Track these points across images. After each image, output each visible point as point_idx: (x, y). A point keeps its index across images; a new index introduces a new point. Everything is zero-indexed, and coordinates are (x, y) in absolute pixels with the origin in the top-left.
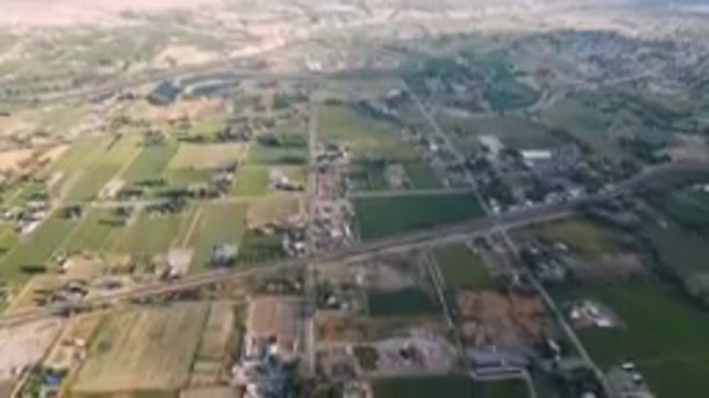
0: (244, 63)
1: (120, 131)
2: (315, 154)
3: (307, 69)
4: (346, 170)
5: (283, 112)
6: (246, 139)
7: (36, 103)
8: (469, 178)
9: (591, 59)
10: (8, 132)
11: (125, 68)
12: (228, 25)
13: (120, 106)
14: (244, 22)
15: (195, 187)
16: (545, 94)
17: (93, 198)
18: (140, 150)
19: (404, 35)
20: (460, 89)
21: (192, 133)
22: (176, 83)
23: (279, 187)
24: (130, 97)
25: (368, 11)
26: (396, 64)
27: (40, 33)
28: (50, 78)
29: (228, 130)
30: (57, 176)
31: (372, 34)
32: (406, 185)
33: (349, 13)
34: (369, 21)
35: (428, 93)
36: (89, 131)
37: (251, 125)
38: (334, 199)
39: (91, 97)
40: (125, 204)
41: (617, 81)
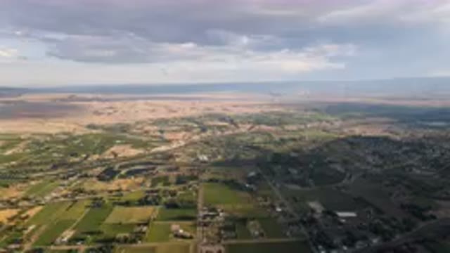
0: (159, 156)
1: (77, 198)
2: (201, 214)
3: (198, 159)
4: (221, 225)
5: (181, 186)
6: (157, 204)
7: (26, 180)
8: (303, 230)
9: (374, 153)
10: (5, 198)
11: (86, 158)
12: (152, 133)
13: (79, 182)
14: (162, 132)
15: (121, 235)
16: (348, 175)
17: (53, 243)
18: (88, 210)
19: (258, 139)
20: (294, 171)
21: (123, 199)
22: (116, 167)
23: (177, 236)
24: (86, 176)
25: (236, 125)
26: (253, 156)
27: (37, 137)
28: (38, 164)
29: (146, 197)
30: (31, 228)
31: (238, 138)
32: (262, 235)
33: (225, 126)
34: (237, 131)
35: (274, 174)
36: (57, 198)
37: (161, 194)
38: (213, 244)
39: (62, 176)
40: (73, 247)
41: (392, 167)
